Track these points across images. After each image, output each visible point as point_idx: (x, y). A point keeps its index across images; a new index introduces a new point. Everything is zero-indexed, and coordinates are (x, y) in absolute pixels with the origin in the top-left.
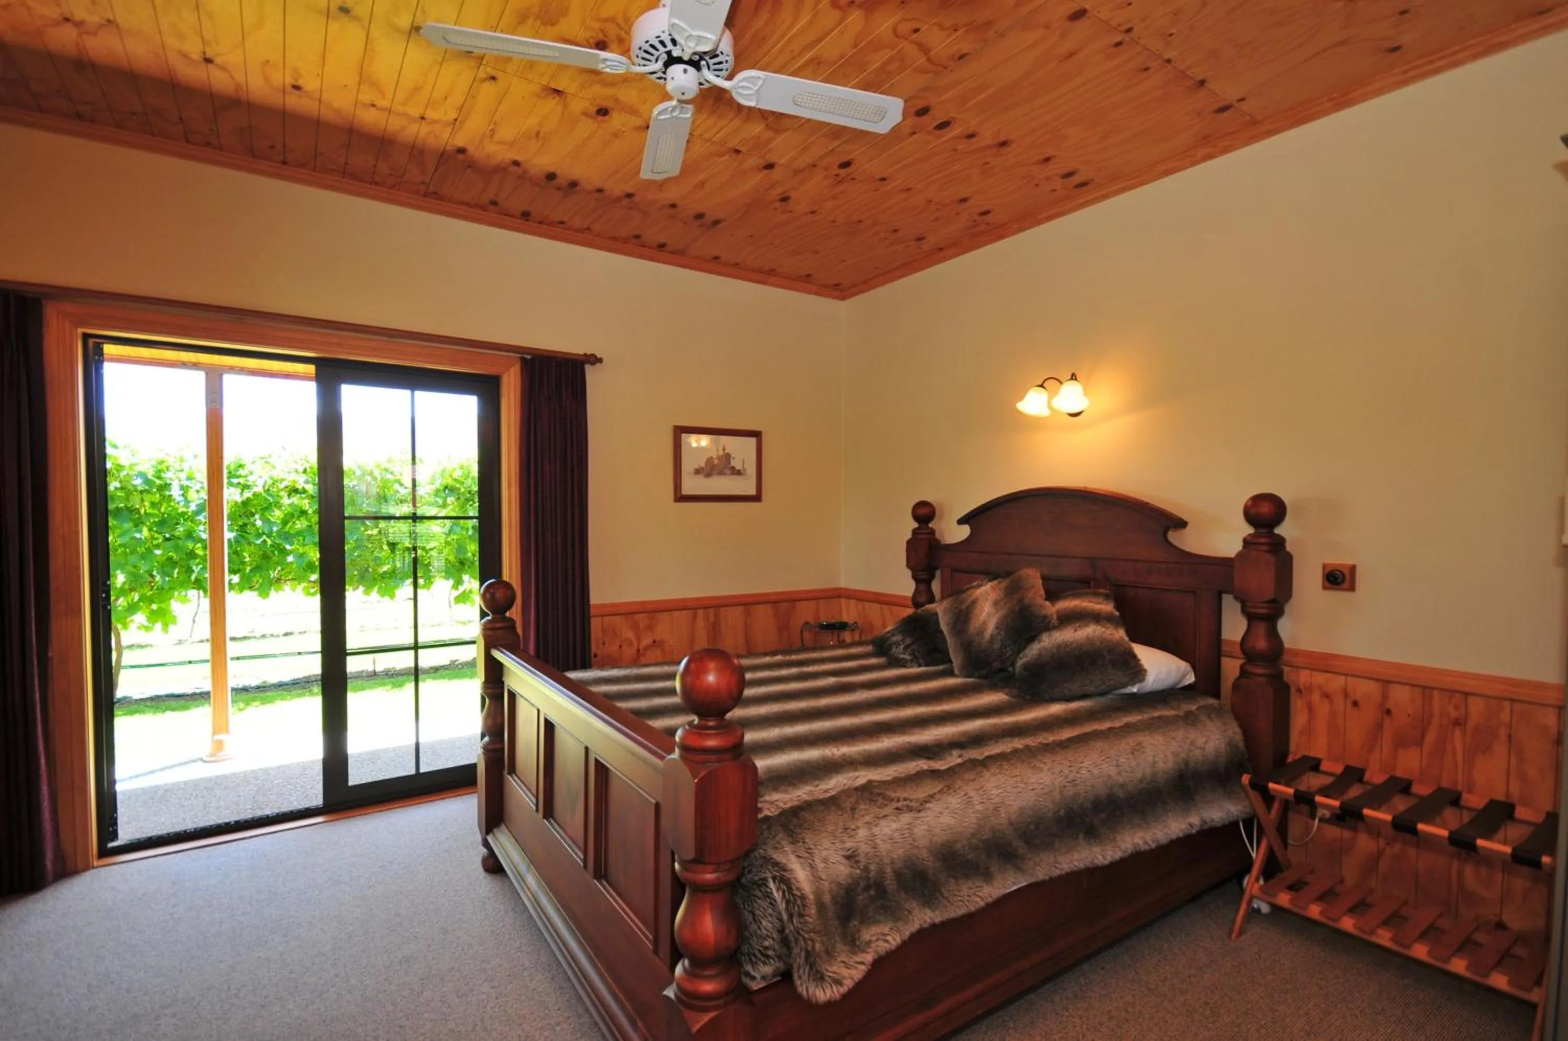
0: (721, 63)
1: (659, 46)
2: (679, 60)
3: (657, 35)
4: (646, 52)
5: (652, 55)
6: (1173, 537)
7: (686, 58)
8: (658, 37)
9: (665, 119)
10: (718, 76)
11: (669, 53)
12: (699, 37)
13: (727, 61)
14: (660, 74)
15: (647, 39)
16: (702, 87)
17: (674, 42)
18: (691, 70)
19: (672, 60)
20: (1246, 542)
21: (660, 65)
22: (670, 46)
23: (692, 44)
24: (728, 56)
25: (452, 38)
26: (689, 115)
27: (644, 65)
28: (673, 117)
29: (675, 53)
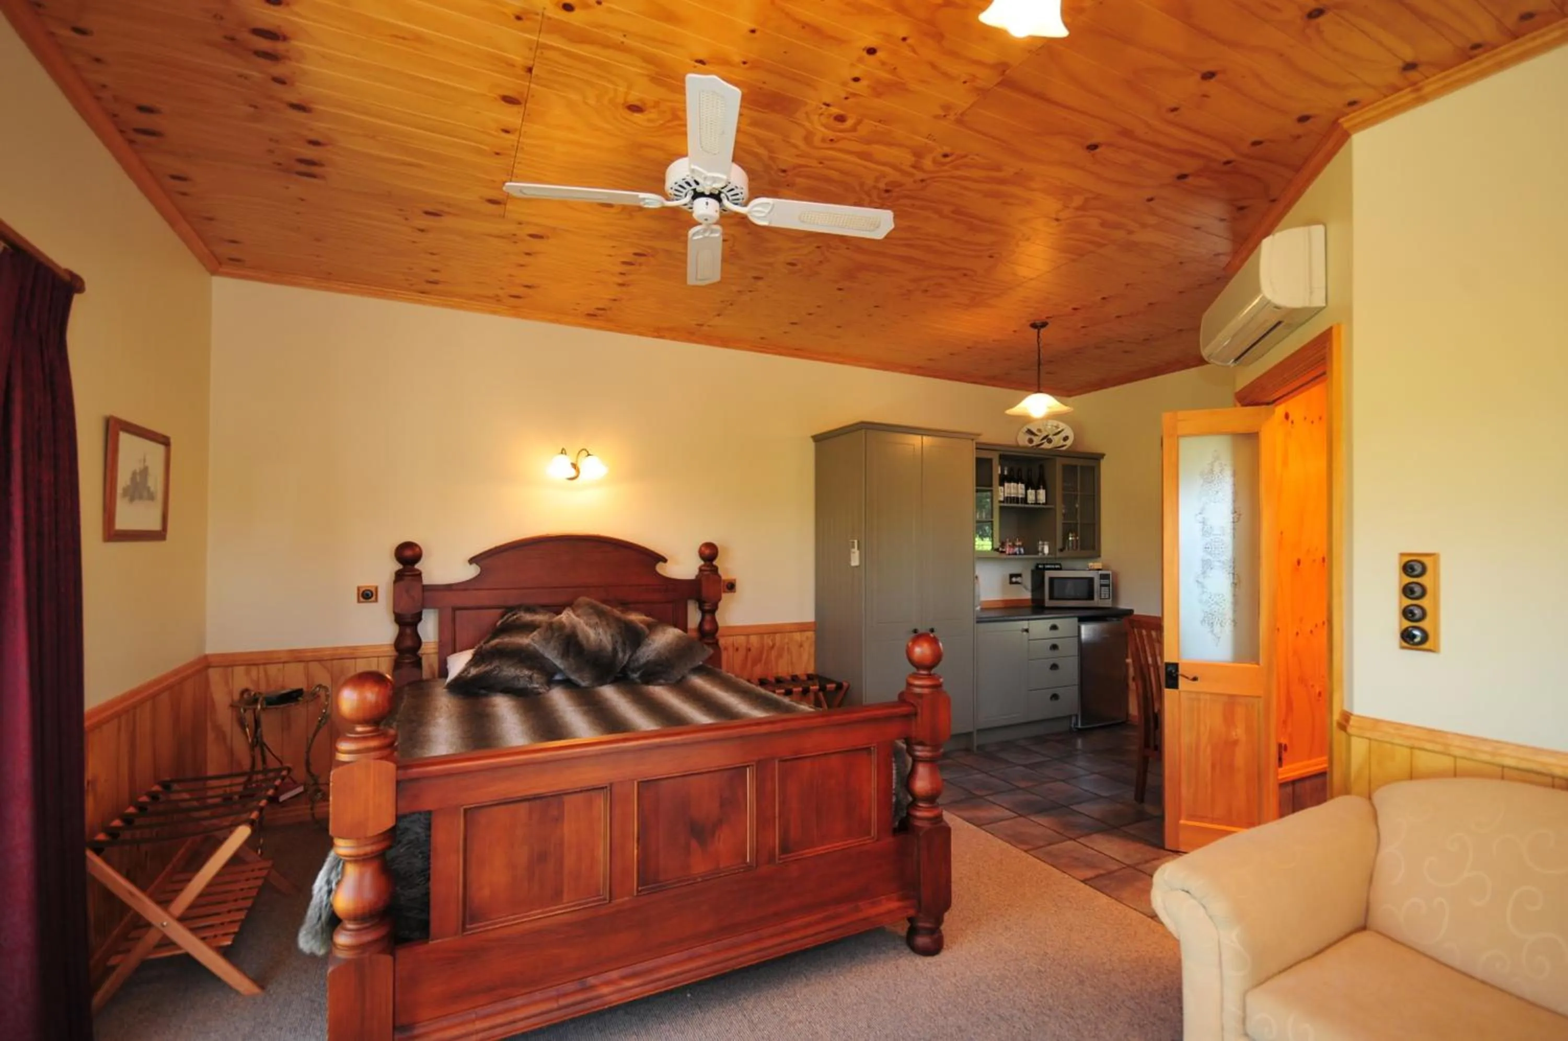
0: (737, 194)
1: (686, 186)
2: (702, 195)
3: (683, 178)
4: (676, 190)
5: (681, 192)
6: (661, 569)
7: (707, 193)
8: (684, 179)
9: (698, 240)
10: (736, 204)
11: (694, 190)
12: (713, 177)
13: (742, 193)
14: (690, 206)
15: (675, 181)
16: (724, 212)
17: (697, 183)
18: (712, 201)
19: (697, 195)
20: (701, 570)
21: (689, 198)
22: (694, 186)
23: (709, 183)
24: (742, 188)
25: (525, 191)
26: (717, 235)
27: (677, 200)
28: (705, 238)
29: (699, 189)
